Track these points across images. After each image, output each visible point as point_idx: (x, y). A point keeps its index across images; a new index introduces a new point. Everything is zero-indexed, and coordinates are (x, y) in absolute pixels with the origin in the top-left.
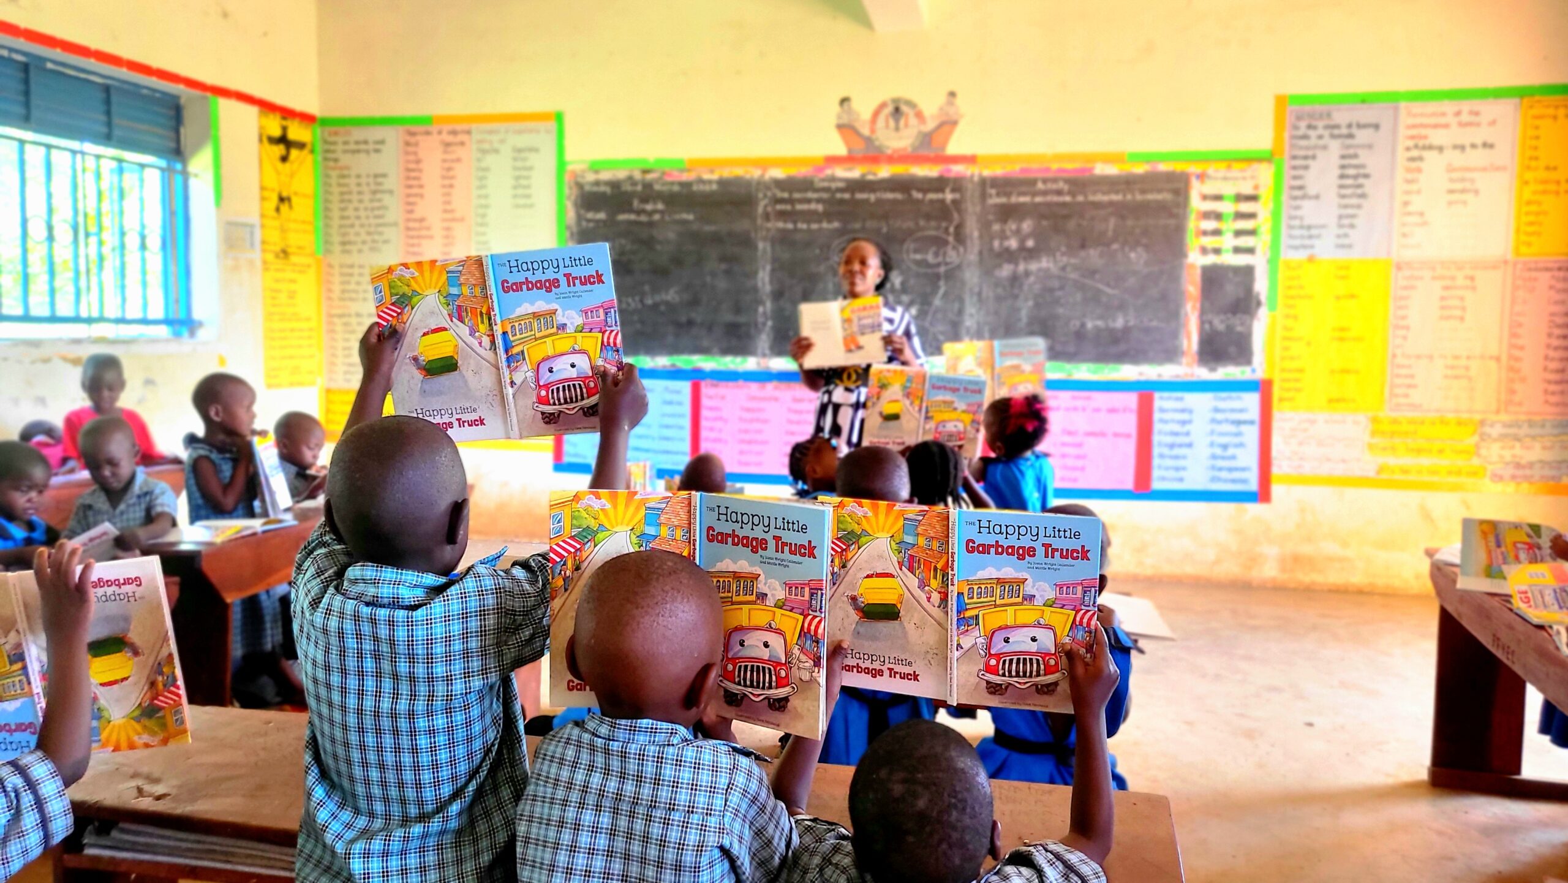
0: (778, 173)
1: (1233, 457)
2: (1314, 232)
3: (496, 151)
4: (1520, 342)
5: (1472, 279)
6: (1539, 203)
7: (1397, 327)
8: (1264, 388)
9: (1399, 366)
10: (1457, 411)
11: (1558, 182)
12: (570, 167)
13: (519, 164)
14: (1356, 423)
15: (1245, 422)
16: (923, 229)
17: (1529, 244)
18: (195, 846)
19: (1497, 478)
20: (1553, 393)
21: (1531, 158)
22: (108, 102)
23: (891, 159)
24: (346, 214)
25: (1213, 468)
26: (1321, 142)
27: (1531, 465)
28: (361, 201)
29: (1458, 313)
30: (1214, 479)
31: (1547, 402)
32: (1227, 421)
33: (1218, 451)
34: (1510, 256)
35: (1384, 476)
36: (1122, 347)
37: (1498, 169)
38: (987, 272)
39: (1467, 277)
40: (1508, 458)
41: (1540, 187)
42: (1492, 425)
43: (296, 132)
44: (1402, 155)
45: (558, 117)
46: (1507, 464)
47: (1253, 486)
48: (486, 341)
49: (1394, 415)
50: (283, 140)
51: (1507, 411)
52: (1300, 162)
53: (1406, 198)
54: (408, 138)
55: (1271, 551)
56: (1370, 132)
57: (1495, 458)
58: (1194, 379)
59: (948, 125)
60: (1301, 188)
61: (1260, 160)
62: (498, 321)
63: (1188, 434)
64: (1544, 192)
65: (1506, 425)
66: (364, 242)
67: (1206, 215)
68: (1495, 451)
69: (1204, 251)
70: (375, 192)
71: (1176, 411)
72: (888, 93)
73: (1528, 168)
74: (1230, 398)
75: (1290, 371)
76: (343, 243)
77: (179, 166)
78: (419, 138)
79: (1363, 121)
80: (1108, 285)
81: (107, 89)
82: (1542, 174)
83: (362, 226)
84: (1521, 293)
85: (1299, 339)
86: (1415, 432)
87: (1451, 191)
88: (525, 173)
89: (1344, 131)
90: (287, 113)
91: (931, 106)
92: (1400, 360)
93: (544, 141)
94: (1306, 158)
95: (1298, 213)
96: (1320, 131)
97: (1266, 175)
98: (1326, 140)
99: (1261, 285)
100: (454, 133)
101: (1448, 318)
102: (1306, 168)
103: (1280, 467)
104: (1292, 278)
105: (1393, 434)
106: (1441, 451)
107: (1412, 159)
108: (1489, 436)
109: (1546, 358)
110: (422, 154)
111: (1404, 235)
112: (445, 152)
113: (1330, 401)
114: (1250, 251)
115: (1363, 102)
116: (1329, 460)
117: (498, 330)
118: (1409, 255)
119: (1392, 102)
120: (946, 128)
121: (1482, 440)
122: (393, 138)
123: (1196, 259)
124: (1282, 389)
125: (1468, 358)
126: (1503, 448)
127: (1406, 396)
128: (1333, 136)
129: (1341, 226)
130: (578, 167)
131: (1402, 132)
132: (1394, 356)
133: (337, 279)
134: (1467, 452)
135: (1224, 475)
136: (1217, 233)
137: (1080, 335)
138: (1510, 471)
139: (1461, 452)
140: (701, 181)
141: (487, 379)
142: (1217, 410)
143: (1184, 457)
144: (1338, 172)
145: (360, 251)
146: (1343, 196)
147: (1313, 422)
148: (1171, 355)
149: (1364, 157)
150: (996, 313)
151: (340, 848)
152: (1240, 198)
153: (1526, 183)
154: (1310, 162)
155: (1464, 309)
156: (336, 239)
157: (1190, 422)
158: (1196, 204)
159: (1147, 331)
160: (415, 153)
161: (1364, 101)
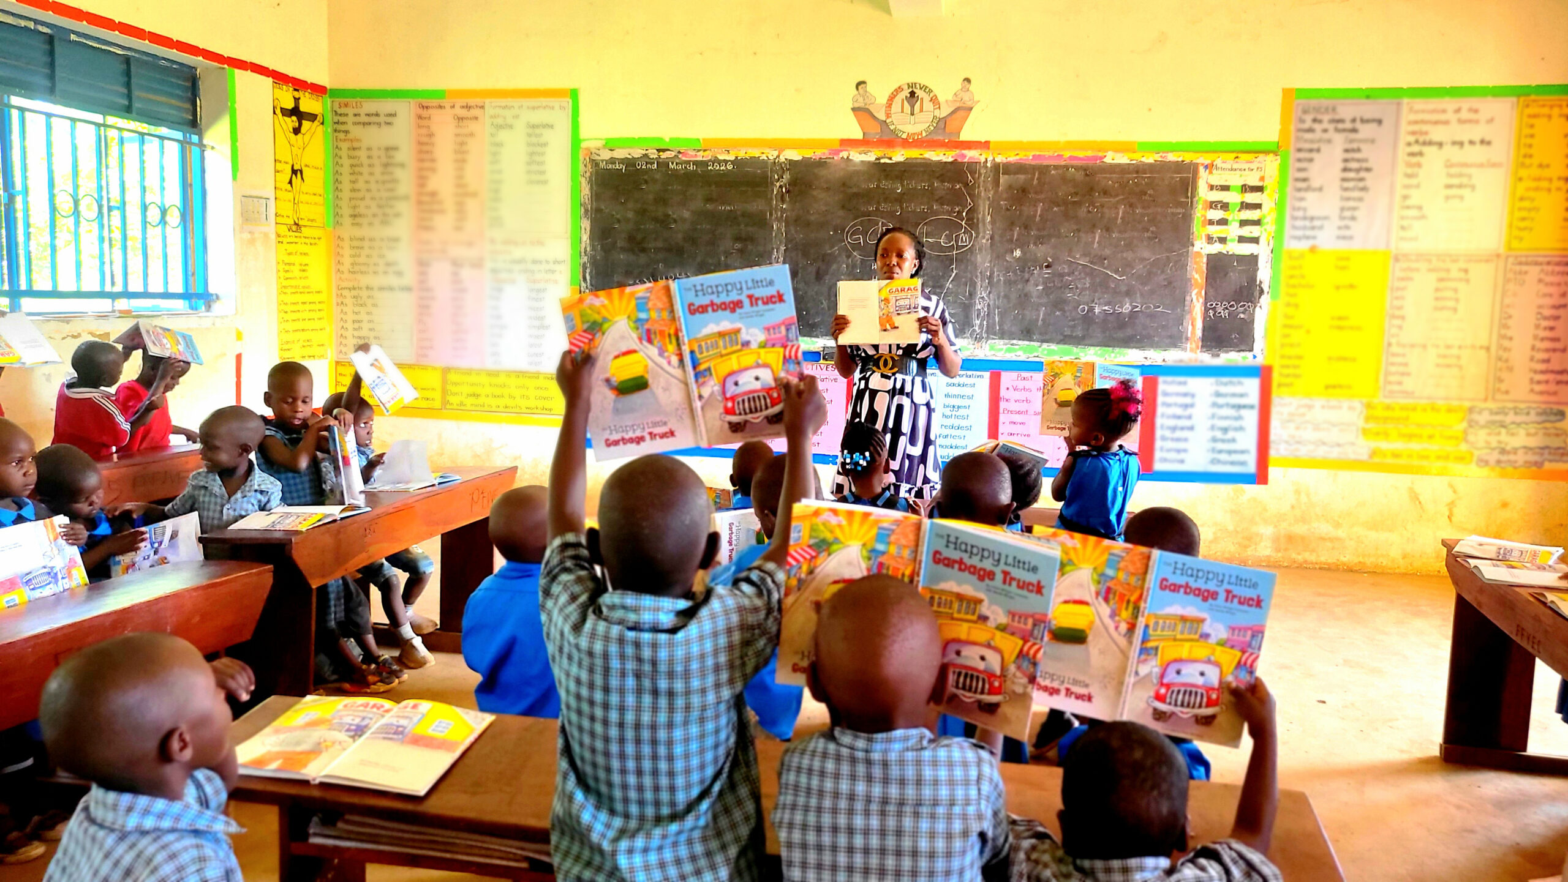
0: (795, 155)
1: (1233, 440)
2: (1317, 223)
3: (511, 127)
4: (1509, 333)
5: (1466, 271)
6: (1532, 200)
7: (1393, 317)
8: (1264, 374)
9: (1394, 355)
10: (1447, 399)
11: (1550, 180)
12: (584, 145)
13: (534, 140)
14: (1351, 408)
15: (1244, 407)
16: (936, 213)
17: (1521, 239)
18: (417, 837)
19: (1483, 462)
20: (1539, 382)
21: (1525, 156)
22: (128, 74)
23: (906, 143)
24: (357, 186)
25: (1213, 450)
26: (1326, 136)
27: (1515, 451)
28: (371, 174)
29: (1451, 304)
30: (1214, 461)
31: (1532, 391)
32: (1228, 405)
33: (1219, 435)
34: (1502, 251)
35: (1376, 459)
36: (1129, 332)
37: (1494, 165)
38: (998, 257)
39: (1460, 270)
40: (1494, 444)
41: (1534, 184)
42: (1480, 412)
43: (308, 104)
44: (1402, 150)
45: (573, 94)
46: (1493, 449)
47: (1252, 468)
48: (675, 360)
49: (1388, 401)
50: (295, 112)
51: (1494, 399)
52: (1305, 154)
53: (1405, 192)
54: (420, 111)
55: (1268, 531)
56: (1374, 125)
57: (1481, 444)
58: (1198, 364)
59: (963, 110)
60: (1305, 180)
61: (1266, 152)
62: (686, 340)
63: (1190, 417)
64: (1537, 189)
65: (1492, 413)
66: (374, 215)
67: (1213, 205)
68: (1481, 437)
69: (1210, 239)
70: (386, 165)
71: (1178, 394)
72: (904, 78)
73: (1523, 165)
74: (1231, 383)
75: (1290, 357)
76: (354, 216)
77: (195, 138)
78: (430, 111)
79: (1366, 116)
80: (1117, 272)
81: (127, 60)
82: (1536, 172)
83: (372, 199)
84: (1511, 286)
85: (1300, 327)
86: (1407, 418)
87: (1449, 186)
88: (539, 149)
89: (1348, 125)
90: (299, 84)
91: (946, 91)
92: (1395, 349)
93: (560, 119)
94: (1311, 150)
95: (1303, 204)
96: (1325, 125)
97: (1271, 166)
98: (1332, 134)
99: (1264, 274)
100: (468, 107)
101: (1442, 308)
102: (1311, 160)
103: (1277, 450)
104: (1294, 268)
105: (1386, 419)
106: (1431, 437)
107: (1412, 154)
108: (1477, 423)
109: (1533, 348)
110: (434, 128)
111: (1403, 228)
112: (458, 127)
113: (1327, 387)
114: (1255, 240)
115: (1368, 97)
116: (1324, 443)
117: (686, 350)
118: (1406, 247)
119: (1395, 96)
120: (961, 113)
121: (1471, 426)
122: (405, 112)
123: (1202, 248)
124: (1281, 375)
125: (1460, 347)
126: (1489, 434)
127: (1400, 383)
128: (1337, 130)
129: (1342, 218)
130: (592, 145)
131: (1404, 127)
132: (1390, 345)
133: (347, 252)
134: (1457, 438)
135: (1224, 457)
136: (1223, 222)
137: (1088, 319)
138: (1496, 456)
139: (1450, 438)
140: (716, 161)
141: (677, 395)
142: (1218, 394)
143: (1186, 440)
144: (1341, 165)
145: (370, 224)
146: (1346, 189)
147: (1310, 407)
148: (1175, 340)
149: (1367, 151)
150: (1006, 297)
151: (606, 846)
152: (1246, 189)
153: (1520, 179)
154: (1314, 155)
155: (1457, 300)
156: (346, 211)
157: (1192, 406)
158: (1204, 193)
159: (1152, 316)
160: (428, 127)
161: (1369, 95)
